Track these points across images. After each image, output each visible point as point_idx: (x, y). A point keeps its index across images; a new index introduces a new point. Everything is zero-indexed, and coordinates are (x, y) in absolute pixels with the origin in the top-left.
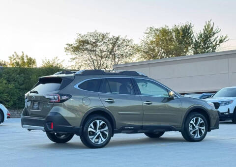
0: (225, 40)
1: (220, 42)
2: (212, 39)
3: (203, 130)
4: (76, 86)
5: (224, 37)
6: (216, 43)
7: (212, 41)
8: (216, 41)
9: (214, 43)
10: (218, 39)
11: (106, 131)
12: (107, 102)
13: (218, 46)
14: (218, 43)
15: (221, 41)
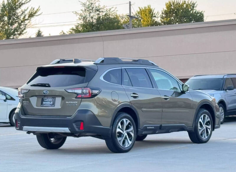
0: (37, 14)
1: (29, 17)
2: (19, 11)
3: (209, 129)
4: (102, 78)
5: (35, 9)
6: (24, 17)
7: (19, 14)
8: (24, 15)
9: (22, 17)
10: (27, 12)
11: (132, 131)
12: (132, 96)
13: (26, 22)
14: (27, 17)
15: (31, 15)
